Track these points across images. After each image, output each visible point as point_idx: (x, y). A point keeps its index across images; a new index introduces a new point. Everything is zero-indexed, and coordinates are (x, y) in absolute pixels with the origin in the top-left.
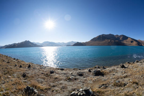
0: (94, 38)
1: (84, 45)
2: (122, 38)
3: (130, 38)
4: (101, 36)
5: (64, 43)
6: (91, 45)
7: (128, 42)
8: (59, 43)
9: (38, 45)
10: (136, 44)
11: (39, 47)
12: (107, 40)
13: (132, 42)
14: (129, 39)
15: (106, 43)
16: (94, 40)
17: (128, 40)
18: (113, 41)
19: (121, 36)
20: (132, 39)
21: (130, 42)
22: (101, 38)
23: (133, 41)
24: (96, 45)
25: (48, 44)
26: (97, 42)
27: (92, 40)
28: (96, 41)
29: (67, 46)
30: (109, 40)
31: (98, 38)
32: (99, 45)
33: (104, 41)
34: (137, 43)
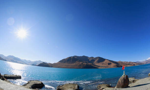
0: (63, 60)
1: (50, 66)
2: (97, 61)
3: (108, 60)
4: (72, 58)
5: (30, 62)
6: (58, 67)
7: (105, 64)
8: (25, 60)
9: (2, 58)
10: (114, 66)
11: (2, 60)
12: (78, 62)
13: (109, 64)
14: (106, 61)
15: (77, 66)
16: (63, 61)
17: (104, 62)
18: (86, 63)
19: (96, 58)
20: (110, 61)
21: (108, 64)
22: (72, 60)
23: (112, 63)
24: (64, 68)
25: (13, 59)
26: (66, 64)
27: (61, 61)
28: (65, 62)
29: (32, 65)
30: (81, 63)
31: (67, 60)
32: (68, 67)
33: (75, 64)
34: (116, 65)
